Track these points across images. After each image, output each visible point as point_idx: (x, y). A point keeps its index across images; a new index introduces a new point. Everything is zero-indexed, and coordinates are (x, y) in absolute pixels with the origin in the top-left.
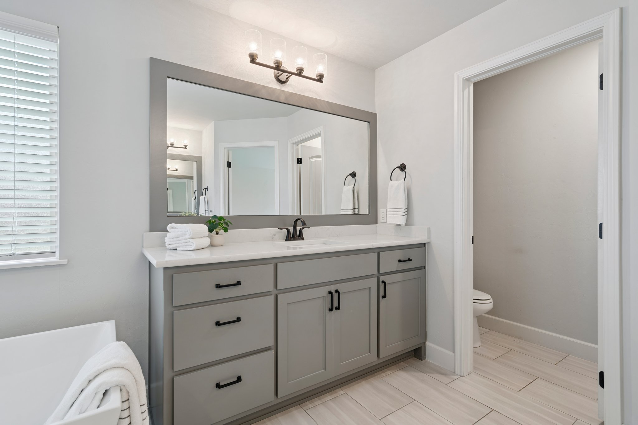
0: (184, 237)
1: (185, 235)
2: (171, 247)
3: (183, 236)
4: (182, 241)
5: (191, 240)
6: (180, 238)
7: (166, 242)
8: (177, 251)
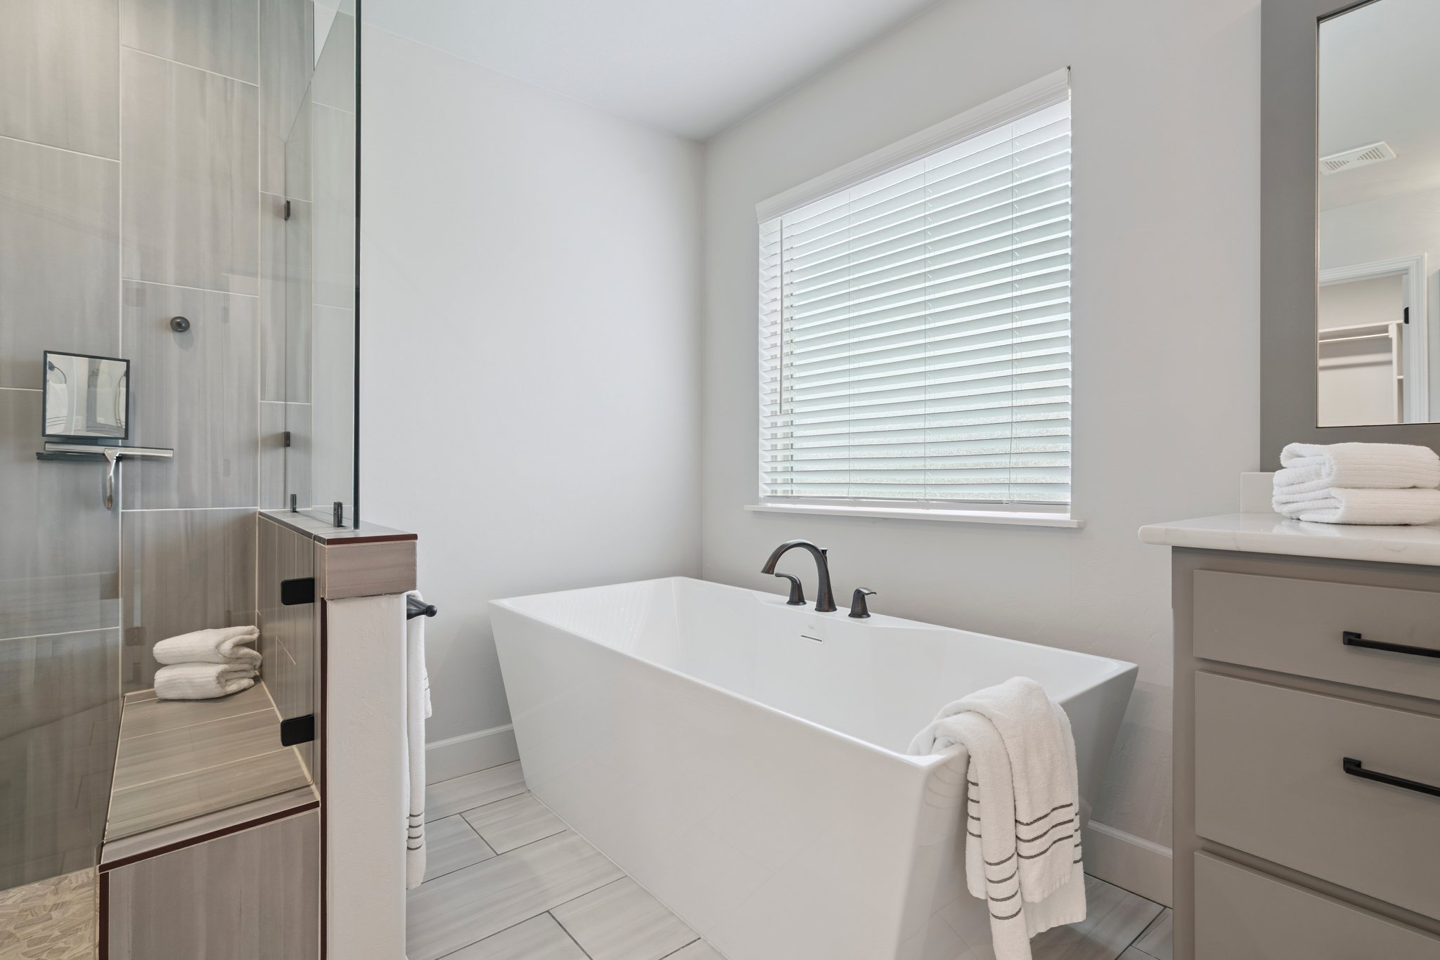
0: (1314, 483)
1: (1318, 475)
2: (1285, 510)
3: (1313, 480)
4: (1311, 495)
5: (1334, 492)
6: (1307, 485)
7: (1273, 496)
8: (1302, 525)
